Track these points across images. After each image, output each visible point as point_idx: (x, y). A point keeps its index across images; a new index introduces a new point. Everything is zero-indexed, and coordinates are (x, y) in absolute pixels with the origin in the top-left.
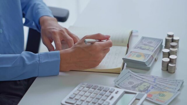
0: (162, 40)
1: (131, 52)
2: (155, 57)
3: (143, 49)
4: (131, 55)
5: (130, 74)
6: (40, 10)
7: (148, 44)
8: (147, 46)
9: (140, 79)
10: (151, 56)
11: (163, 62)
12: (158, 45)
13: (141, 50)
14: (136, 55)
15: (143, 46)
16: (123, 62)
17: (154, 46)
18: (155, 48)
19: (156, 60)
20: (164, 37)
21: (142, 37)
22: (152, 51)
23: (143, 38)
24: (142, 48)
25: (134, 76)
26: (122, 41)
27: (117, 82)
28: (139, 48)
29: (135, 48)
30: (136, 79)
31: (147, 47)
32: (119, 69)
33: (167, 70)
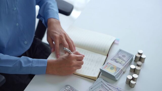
0: (133, 56)
1: (108, 63)
2: (124, 70)
3: (117, 62)
4: (107, 66)
5: (102, 84)
6: (49, 11)
7: (122, 57)
8: (121, 59)
9: (108, 89)
10: (121, 69)
11: (127, 79)
12: (129, 59)
13: (115, 63)
14: (110, 67)
15: (118, 58)
16: (100, 71)
17: (125, 60)
18: (126, 62)
19: (124, 73)
20: (135, 54)
21: (120, 49)
22: (123, 65)
23: (120, 51)
24: (117, 60)
25: (104, 86)
26: (104, 51)
27: (91, 89)
28: (114, 61)
29: (111, 60)
30: (105, 89)
31: (120, 61)
32: (95, 77)
33: (129, 84)
